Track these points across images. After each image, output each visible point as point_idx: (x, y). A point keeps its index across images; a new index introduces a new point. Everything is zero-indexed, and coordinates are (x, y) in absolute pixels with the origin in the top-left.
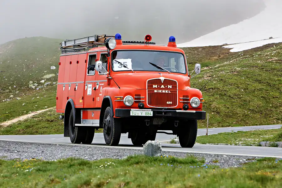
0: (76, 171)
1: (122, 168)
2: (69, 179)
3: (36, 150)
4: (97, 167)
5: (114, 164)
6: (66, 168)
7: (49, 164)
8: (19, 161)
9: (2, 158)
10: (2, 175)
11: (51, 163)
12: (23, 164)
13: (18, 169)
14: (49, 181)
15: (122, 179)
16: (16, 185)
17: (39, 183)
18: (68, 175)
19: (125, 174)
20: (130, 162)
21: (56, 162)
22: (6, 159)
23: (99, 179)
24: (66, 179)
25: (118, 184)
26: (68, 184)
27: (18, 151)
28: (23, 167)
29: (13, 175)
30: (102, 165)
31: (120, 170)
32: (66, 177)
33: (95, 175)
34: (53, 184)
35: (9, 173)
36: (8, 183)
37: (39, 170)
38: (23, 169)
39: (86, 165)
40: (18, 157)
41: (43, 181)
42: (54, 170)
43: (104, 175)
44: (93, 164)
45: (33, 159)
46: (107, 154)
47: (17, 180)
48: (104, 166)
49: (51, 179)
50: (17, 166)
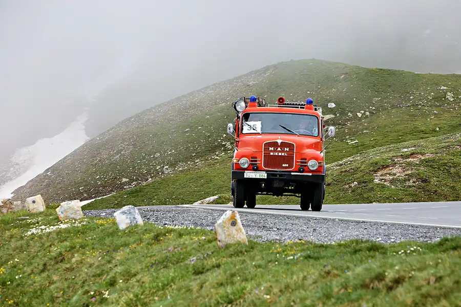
0: (364, 259)
1: (432, 255)
2: (354, 270)
3: (305, 228)
4: (394, 254)
5: (421, 250)
6: (349, 255)
7: (324, 249)
8: (280, 243)
9: (255, 238)
10: (254, 263)
11: (326, 247)
12: (285, 248)
13: (278, 255)
14: (323, 273)
15: (432, 272)
16: (274, 279)
17: (309, 276)
18: (351, 265)
19: (437, 264)
20: (445, 246)
21: (334, 245)
22: (259, 240)
23: (398, 271)
24: (348, 271)
25: (426, 280)
26: (351, 278)
27: (278, 229)
28: (286, 253)
29: (270, 264)
30: (403, 251)
31: (429, 258)
32: (348, 268)
33: (392, 266)
34: (329, 278)
35: (264, 261)
36: (262, 276)
37: (308, 257)
38: (285, 255)
39: (378, 251)
40: (278, 238)
41: (314, 274)
42: (331, 257)
43: (404, 265)
44: (389, 249)
45: (300, 240)
46: (411, 234)
47: (277, 271)
48: (405, 252)
49: (327, 271)
50: (275, 251)
